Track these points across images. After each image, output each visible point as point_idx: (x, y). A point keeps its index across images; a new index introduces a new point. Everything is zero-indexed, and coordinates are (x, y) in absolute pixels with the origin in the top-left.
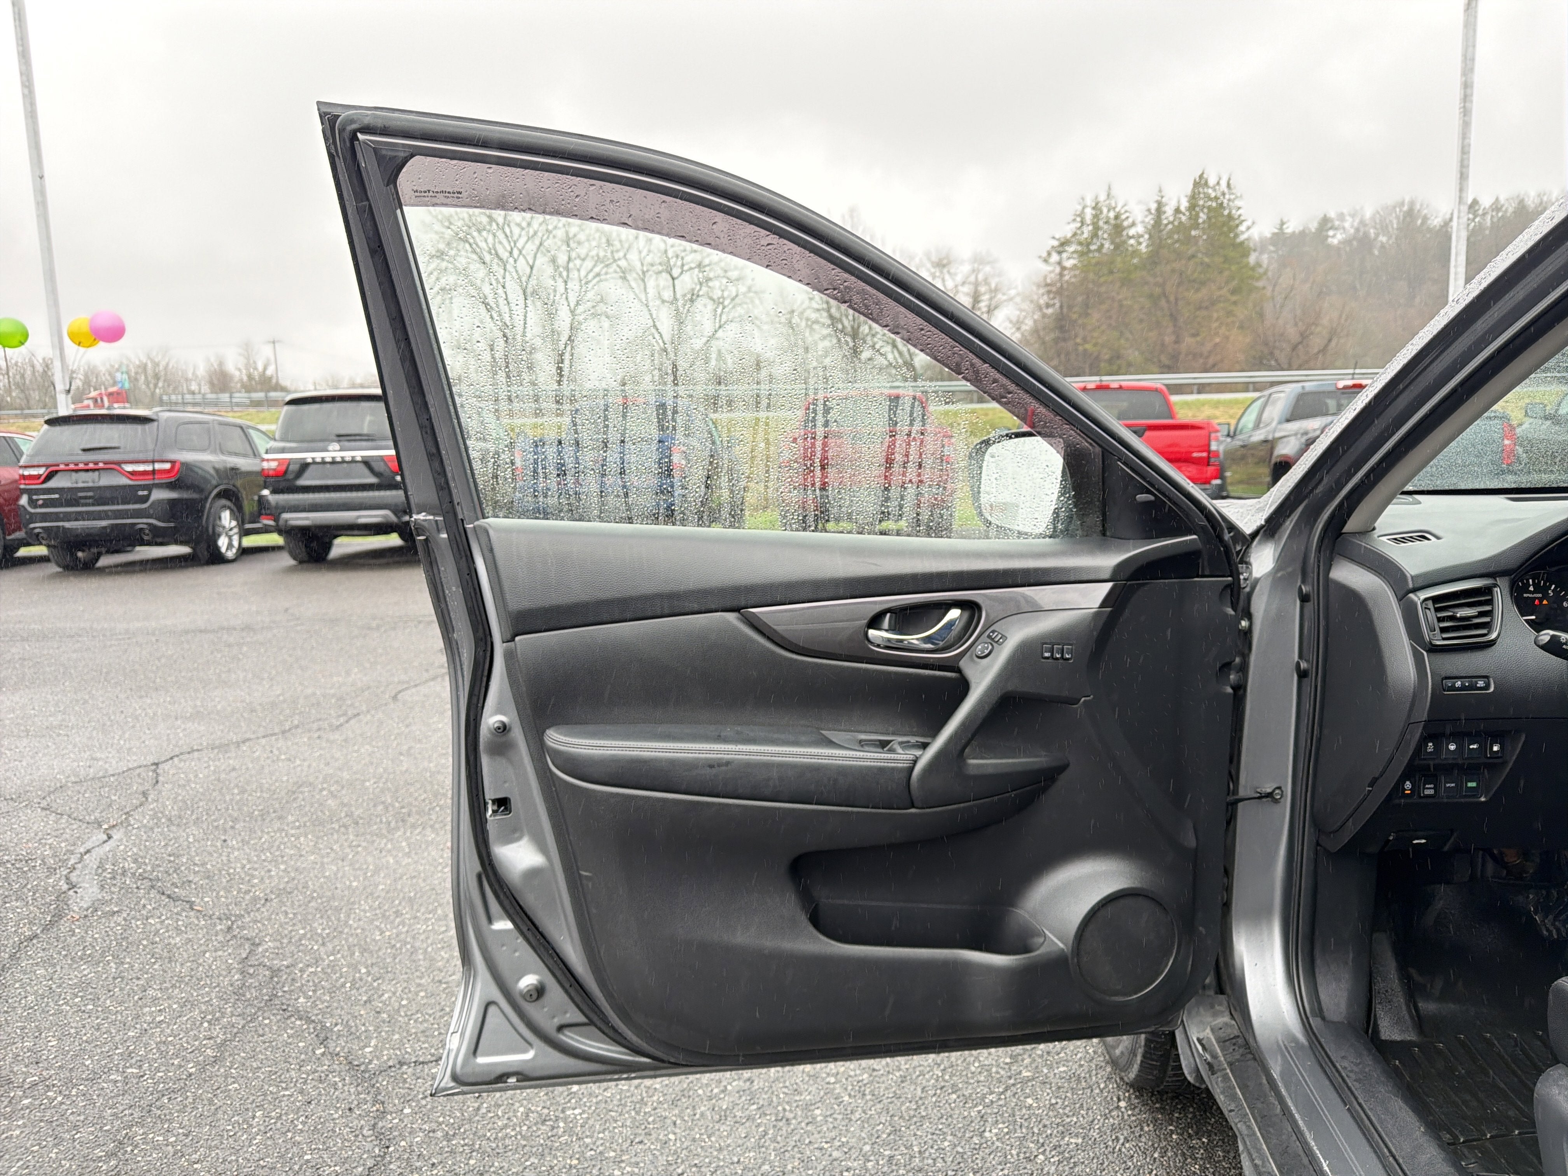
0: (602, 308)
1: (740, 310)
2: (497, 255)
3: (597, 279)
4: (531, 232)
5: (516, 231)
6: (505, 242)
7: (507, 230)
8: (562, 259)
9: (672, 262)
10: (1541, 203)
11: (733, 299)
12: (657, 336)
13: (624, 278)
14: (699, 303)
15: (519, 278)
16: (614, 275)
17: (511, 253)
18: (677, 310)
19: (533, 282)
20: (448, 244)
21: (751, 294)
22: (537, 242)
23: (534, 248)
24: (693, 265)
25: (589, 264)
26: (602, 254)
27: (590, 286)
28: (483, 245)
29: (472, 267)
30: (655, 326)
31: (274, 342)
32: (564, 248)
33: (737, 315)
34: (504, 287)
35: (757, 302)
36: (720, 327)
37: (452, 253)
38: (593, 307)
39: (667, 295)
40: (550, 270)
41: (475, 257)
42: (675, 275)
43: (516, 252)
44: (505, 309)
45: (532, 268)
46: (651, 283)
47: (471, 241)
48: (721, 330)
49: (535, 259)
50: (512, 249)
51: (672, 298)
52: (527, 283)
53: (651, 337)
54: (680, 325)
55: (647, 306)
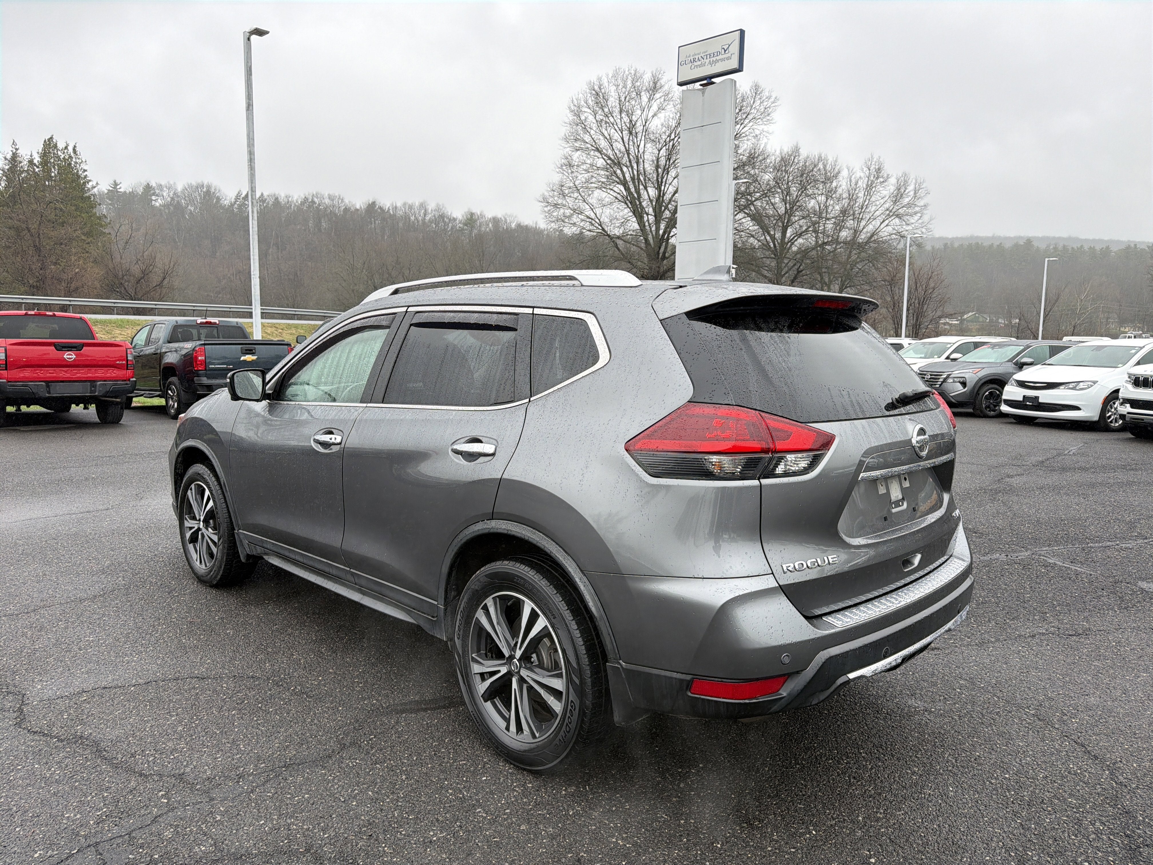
10: (288, 202)
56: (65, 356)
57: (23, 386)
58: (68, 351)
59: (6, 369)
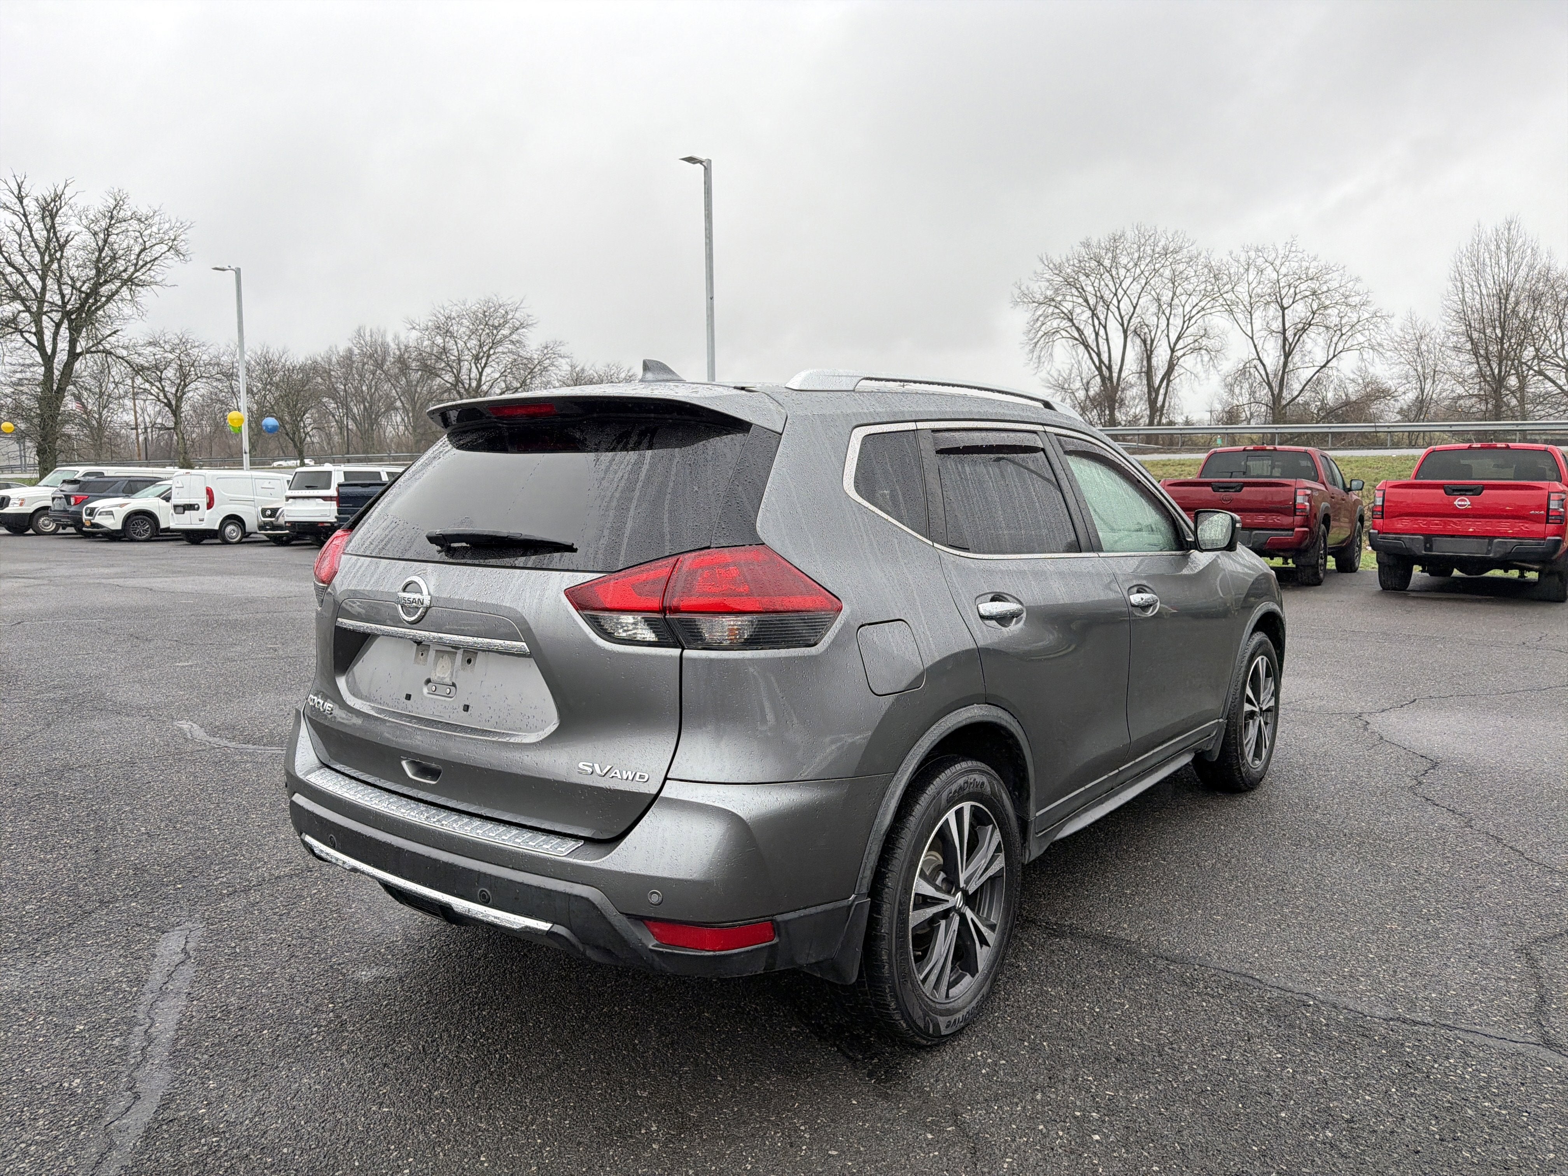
0: (1204, 342)
1: (1360, 338)
2: (1102, 297)
3: (1203, 313)
4: (1138, 271)
5: (1122, 272)
6: (1111, 284)
7: (1114, 273)
8: (1166, 296)
9: (1283, 292)
11: (1353, 326)
12: (1260, 367)
13: (1231, 312)
14: (1312, 332)
15: (1122, 318)
16: (1220, 308)
17: (1116, 294)
18: (1285, 339)
19: (1135, 321)
20: (1057, 290)
21: (1375, 320)
22: (1143, 282)
23: (1139, 288)
24: (1308, 293)
25: (1194, 299)
26: (1209, 288)
27: (1193, 321)
28: (1090, 289)
29: (1078, 310)
30: (1259, 359)
32: (1171, 285)
33: (1355, 342)
35: (1383, 327)
36: (1334, 356)
37: (1059, 298)
38: (1196, 341)
39: (1276, 325)
40: (1153, 309)
41: (1081, 300)
42: (1285, 306)
43: (1120, 292)
44: (1104, 348)
45: (1135, 308)
46: (1258, 314)
47: (1078, 286)
48: (1335, 359)
49: (1139, 298)
50: (1116, 290)
51: (1281, 329)
52: (1129, 322)
53: (1252, 370)
54: (1287, 355)
55: (1252, 338)
56: (1456, 503)
57: (1395, 539)
58: (1461, 495)
59: (1382, 518)
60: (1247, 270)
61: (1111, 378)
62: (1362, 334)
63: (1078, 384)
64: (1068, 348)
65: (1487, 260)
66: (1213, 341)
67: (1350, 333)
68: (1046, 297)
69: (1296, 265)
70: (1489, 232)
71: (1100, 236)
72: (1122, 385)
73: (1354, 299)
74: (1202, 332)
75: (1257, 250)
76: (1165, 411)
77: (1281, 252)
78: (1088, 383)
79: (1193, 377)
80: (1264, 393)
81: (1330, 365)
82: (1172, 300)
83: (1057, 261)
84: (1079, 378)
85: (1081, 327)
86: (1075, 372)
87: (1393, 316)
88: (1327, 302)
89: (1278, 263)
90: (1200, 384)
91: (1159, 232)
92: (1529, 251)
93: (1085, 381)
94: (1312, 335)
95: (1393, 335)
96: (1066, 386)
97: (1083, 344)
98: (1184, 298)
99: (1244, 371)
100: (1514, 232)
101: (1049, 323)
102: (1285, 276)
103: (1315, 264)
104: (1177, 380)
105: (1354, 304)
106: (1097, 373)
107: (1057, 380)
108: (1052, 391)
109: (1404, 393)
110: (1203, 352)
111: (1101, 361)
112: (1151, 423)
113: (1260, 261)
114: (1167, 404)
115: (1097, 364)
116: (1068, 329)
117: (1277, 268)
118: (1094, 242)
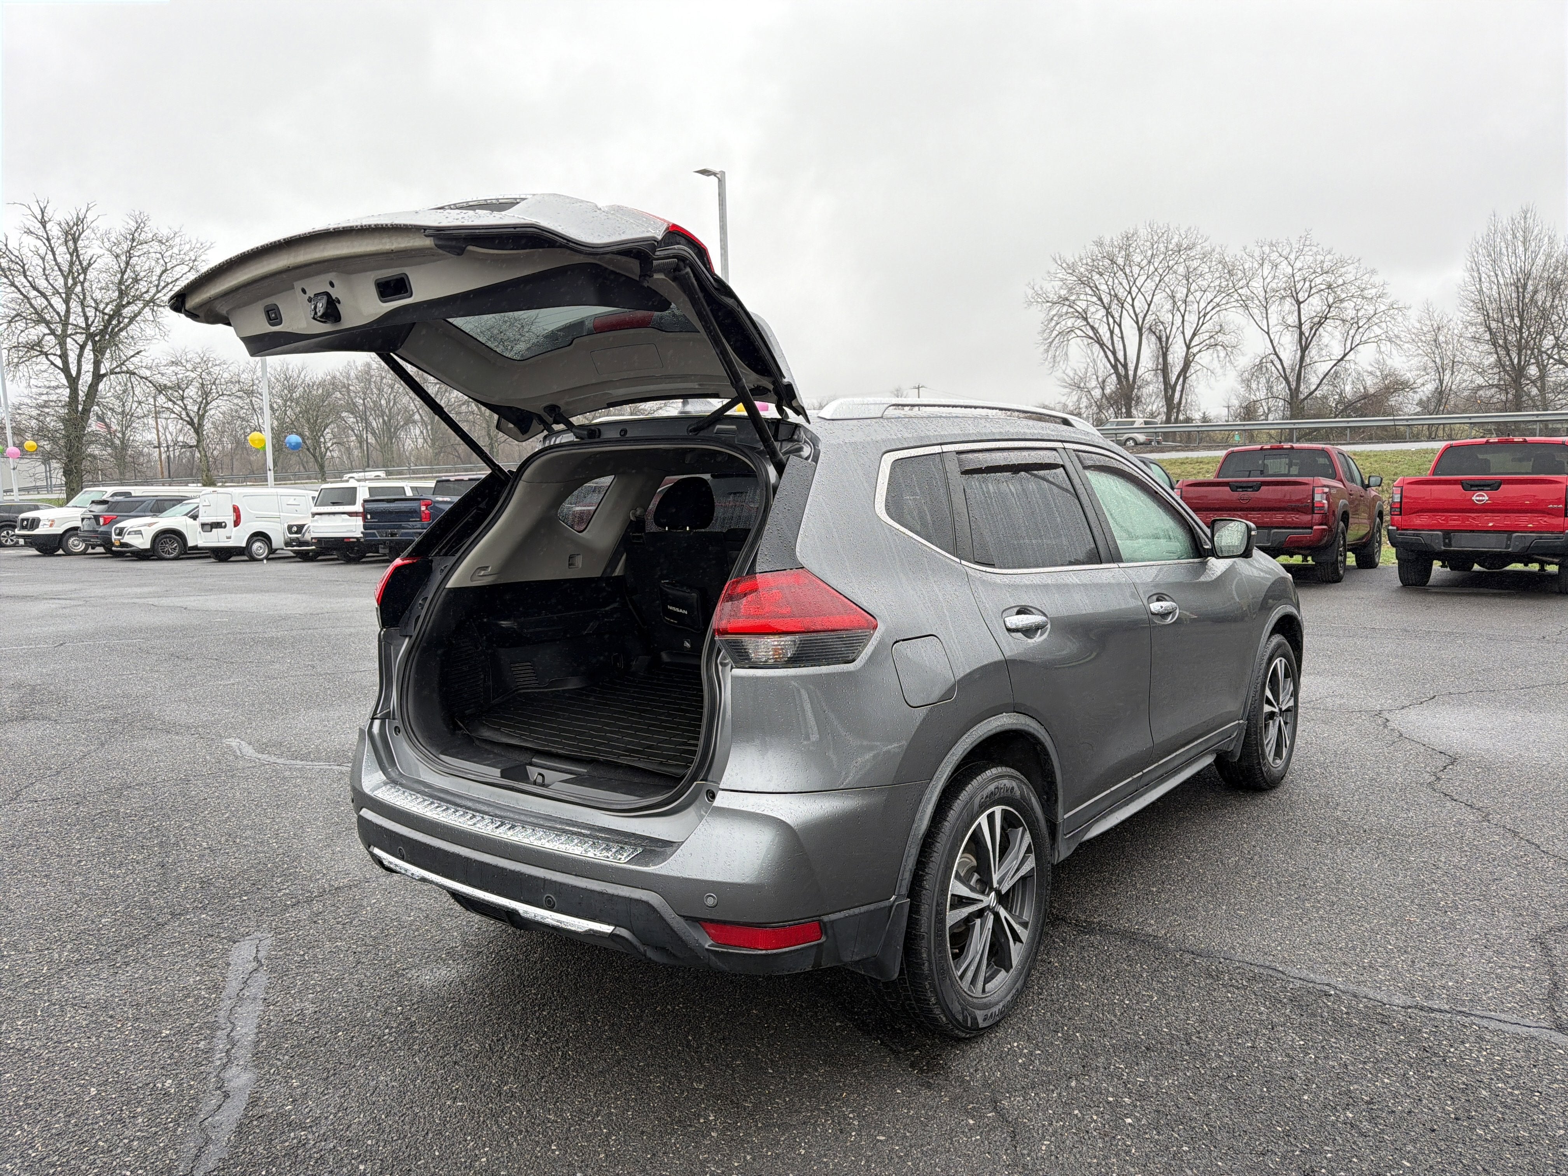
0: (1220, 338)
1: (1377, 330)
2: (1116, 295)
3: (1218, 309)
4: (1152, 268)
5: (1136, 270)
6: (1125, 282)
7: (1128, 271)
8: (1181, 293)
9: (1299, 286)
11: (1369, 319)
12: (1277, 362)
13: (1247, 307)
14: (1329, 325)
15: (1136, 316)
16: (1234, 304)
17: (1130, 292)
18: (1301, 333)
19: (1150, 318)
20: (1070, 290)
21: (1391, 312)
22: (1157, 279)
23: (1153, 285)
24: (1323, 287)
25: (1209, 296)
26: (1224, 284)
27: (1208, 317)
28: (1103, 287)
29: (1092, 309)
30: (1276, 354)
31: (919, 388)
32: (1185, 282)
33: (1372, 335)
34: (1120, 326)
35: (1400, 319)
36: (1351, 349)
37: (1073, 298)
38: (1211, 337)
39: (1292, 320)
40: (1168, 306)
41: (1095, 299)
42: (1301, 300)
43: (1134, 290)
44: (1119, 346)
45: (1149, 305)
46: (1273, 309)
47: (1092, 285)
48: (1352, 352)
49: (1153, 295)
50: (1130, 288)
51: (1297, 323)
52: (1144, 320)
53: (1270, 364)
54: (1304, 349)
55: (1268, 333)
56: (1474, 498)
59: (1400, 514)
60: (1262, 265)
61: (1126, 376)
62: (1379, 327)
63: (1094, 383)
64: (1083, 347)
65: (1504, 250)
66: (1229, 336)
67: (1366, 326)
68: (1060, 297)
69: (1311, 258)
70: (1505, 221)
71: (1112, 235)
72: (1139, 383)
73: (1370, 291)
74: (1218, 328)
75: (1271, 245)
76: (1182, 408)
77: (1296, 246)
78: (1104, 381)
79: (1209, 373)
80: (1281, 388)
81: (1347, 358)
82: (1187, 296)
83: (1070, 260)
84: (1095, 377)
85: (1096, 326)
86: (1091, 371)
87: (1410, 308)
88: (1343, 296)
89: (1292, 257)
90: (1217, 381)
91: (1172, 229)
92: (1546, 239)
93: (1100, 380)
94: (1329, 329)
95: (1410, 327)
96: (1082, 385)
97: (1099, 343)
98: (1198, 294)
99: (1260, 367)
100: (1530, 221)
101: (1063, 323)
102: (1299, 270)
103: (1329, 257)
104: (1194, 376)
105: (1370, 296)
106: (1112, 371)
107: (1073, 379)
108: (1068, 390)
109: (1423, 385)
110: (1219, 348)
111: (1116, 359)
112: (1168, 421)
113: (1274, 256)
114: (1184, 401)
115: (1113, 362)
116: (1083, 328)
117: (1292, 263)
118: (1107, 241)
